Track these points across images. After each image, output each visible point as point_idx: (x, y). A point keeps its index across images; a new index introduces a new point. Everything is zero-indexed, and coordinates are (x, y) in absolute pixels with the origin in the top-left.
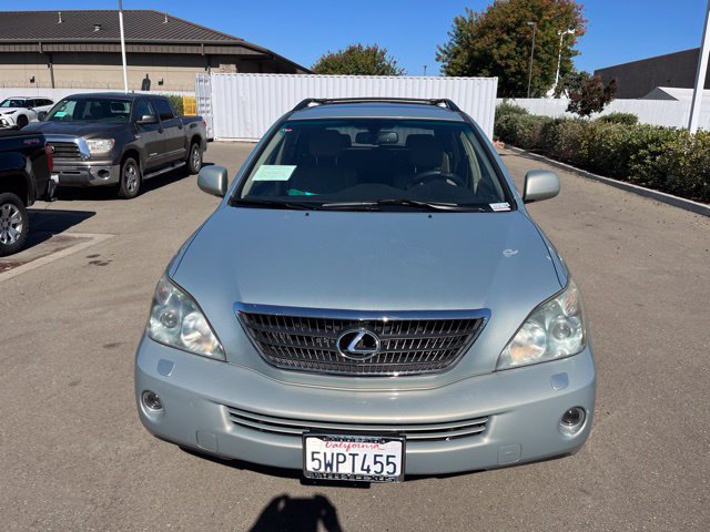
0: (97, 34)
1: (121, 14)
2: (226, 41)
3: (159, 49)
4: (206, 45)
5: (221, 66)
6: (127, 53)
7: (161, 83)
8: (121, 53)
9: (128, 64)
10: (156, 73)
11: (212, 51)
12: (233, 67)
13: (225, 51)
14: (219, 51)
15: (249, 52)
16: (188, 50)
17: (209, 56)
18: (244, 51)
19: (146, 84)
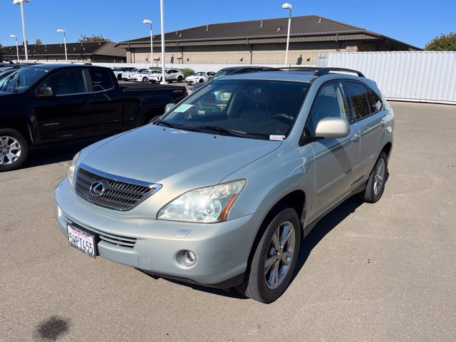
0: (278, 33)
1: (290, 20)
2: (354, 31)
3: (310, 39)
4: (339, 35)
5: (348, 48)
6: (290, 43)
7: (308, 60)
8: (286, 43)
9: (289, 49)
10: (306, 54)
11: (343, 38)
12: (356, 48)
13: (351, 37)
14: (347, 38)
15: (368, 37)
16: (328, 39)
17: (341, 42)
18: (364, 37)
19: (300, 61)
